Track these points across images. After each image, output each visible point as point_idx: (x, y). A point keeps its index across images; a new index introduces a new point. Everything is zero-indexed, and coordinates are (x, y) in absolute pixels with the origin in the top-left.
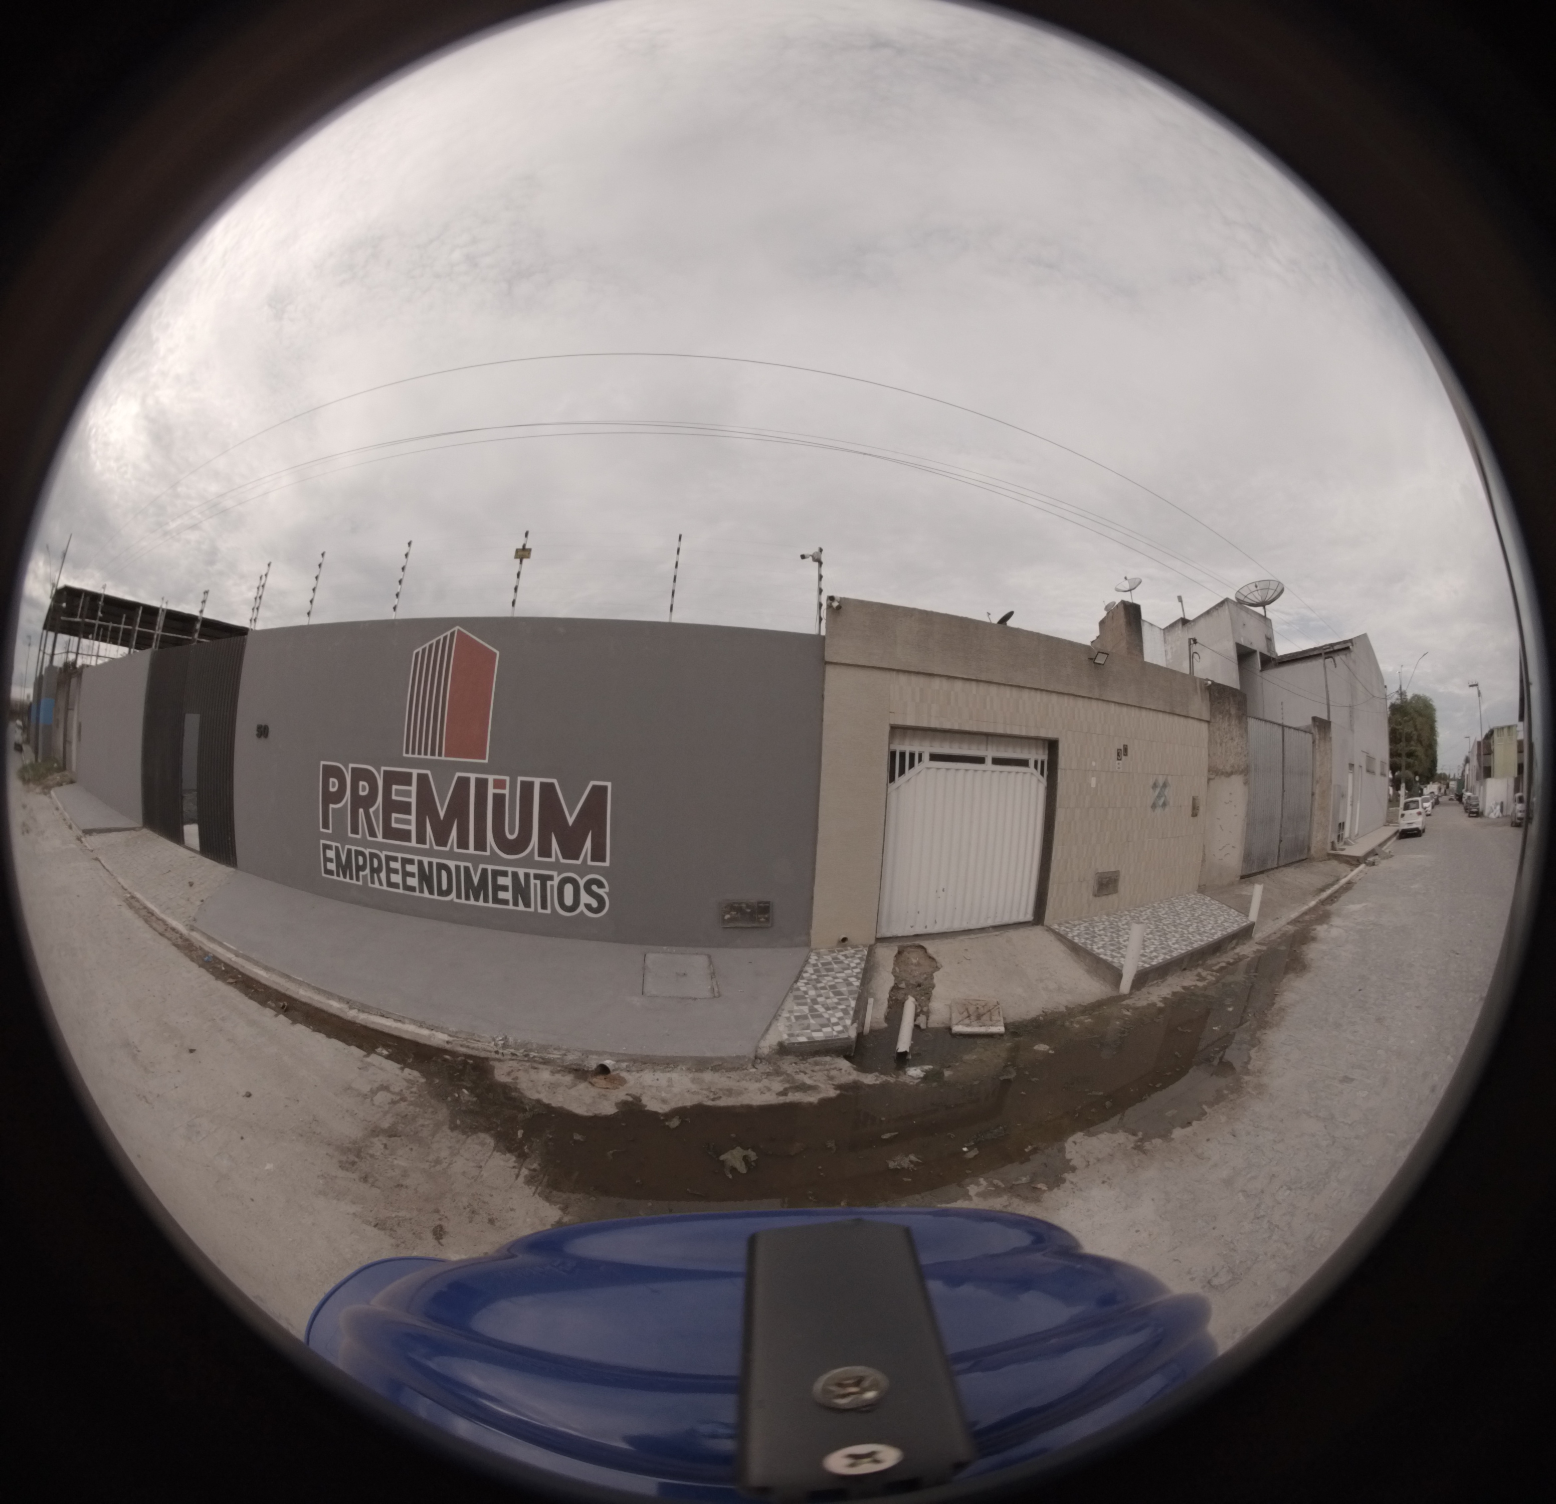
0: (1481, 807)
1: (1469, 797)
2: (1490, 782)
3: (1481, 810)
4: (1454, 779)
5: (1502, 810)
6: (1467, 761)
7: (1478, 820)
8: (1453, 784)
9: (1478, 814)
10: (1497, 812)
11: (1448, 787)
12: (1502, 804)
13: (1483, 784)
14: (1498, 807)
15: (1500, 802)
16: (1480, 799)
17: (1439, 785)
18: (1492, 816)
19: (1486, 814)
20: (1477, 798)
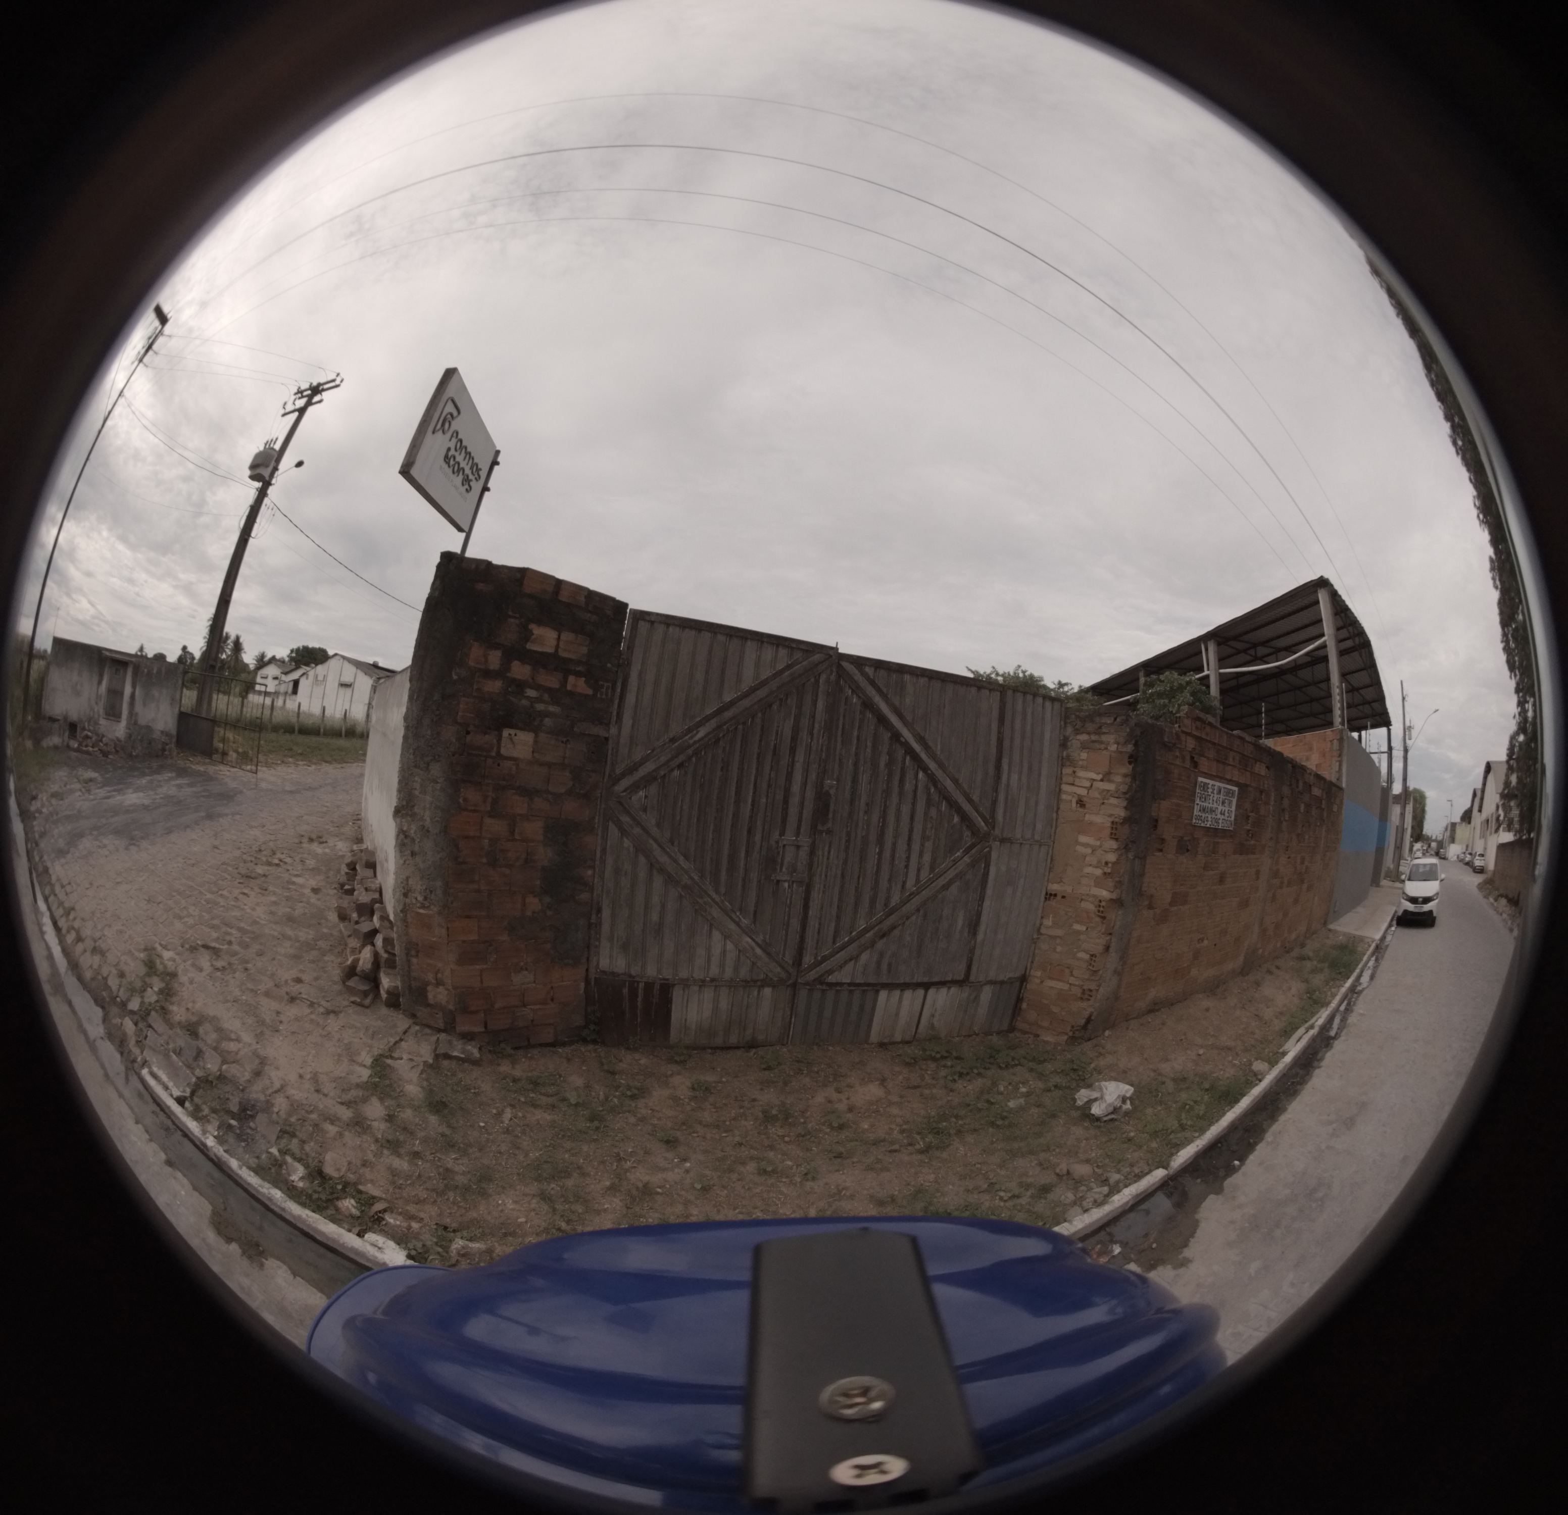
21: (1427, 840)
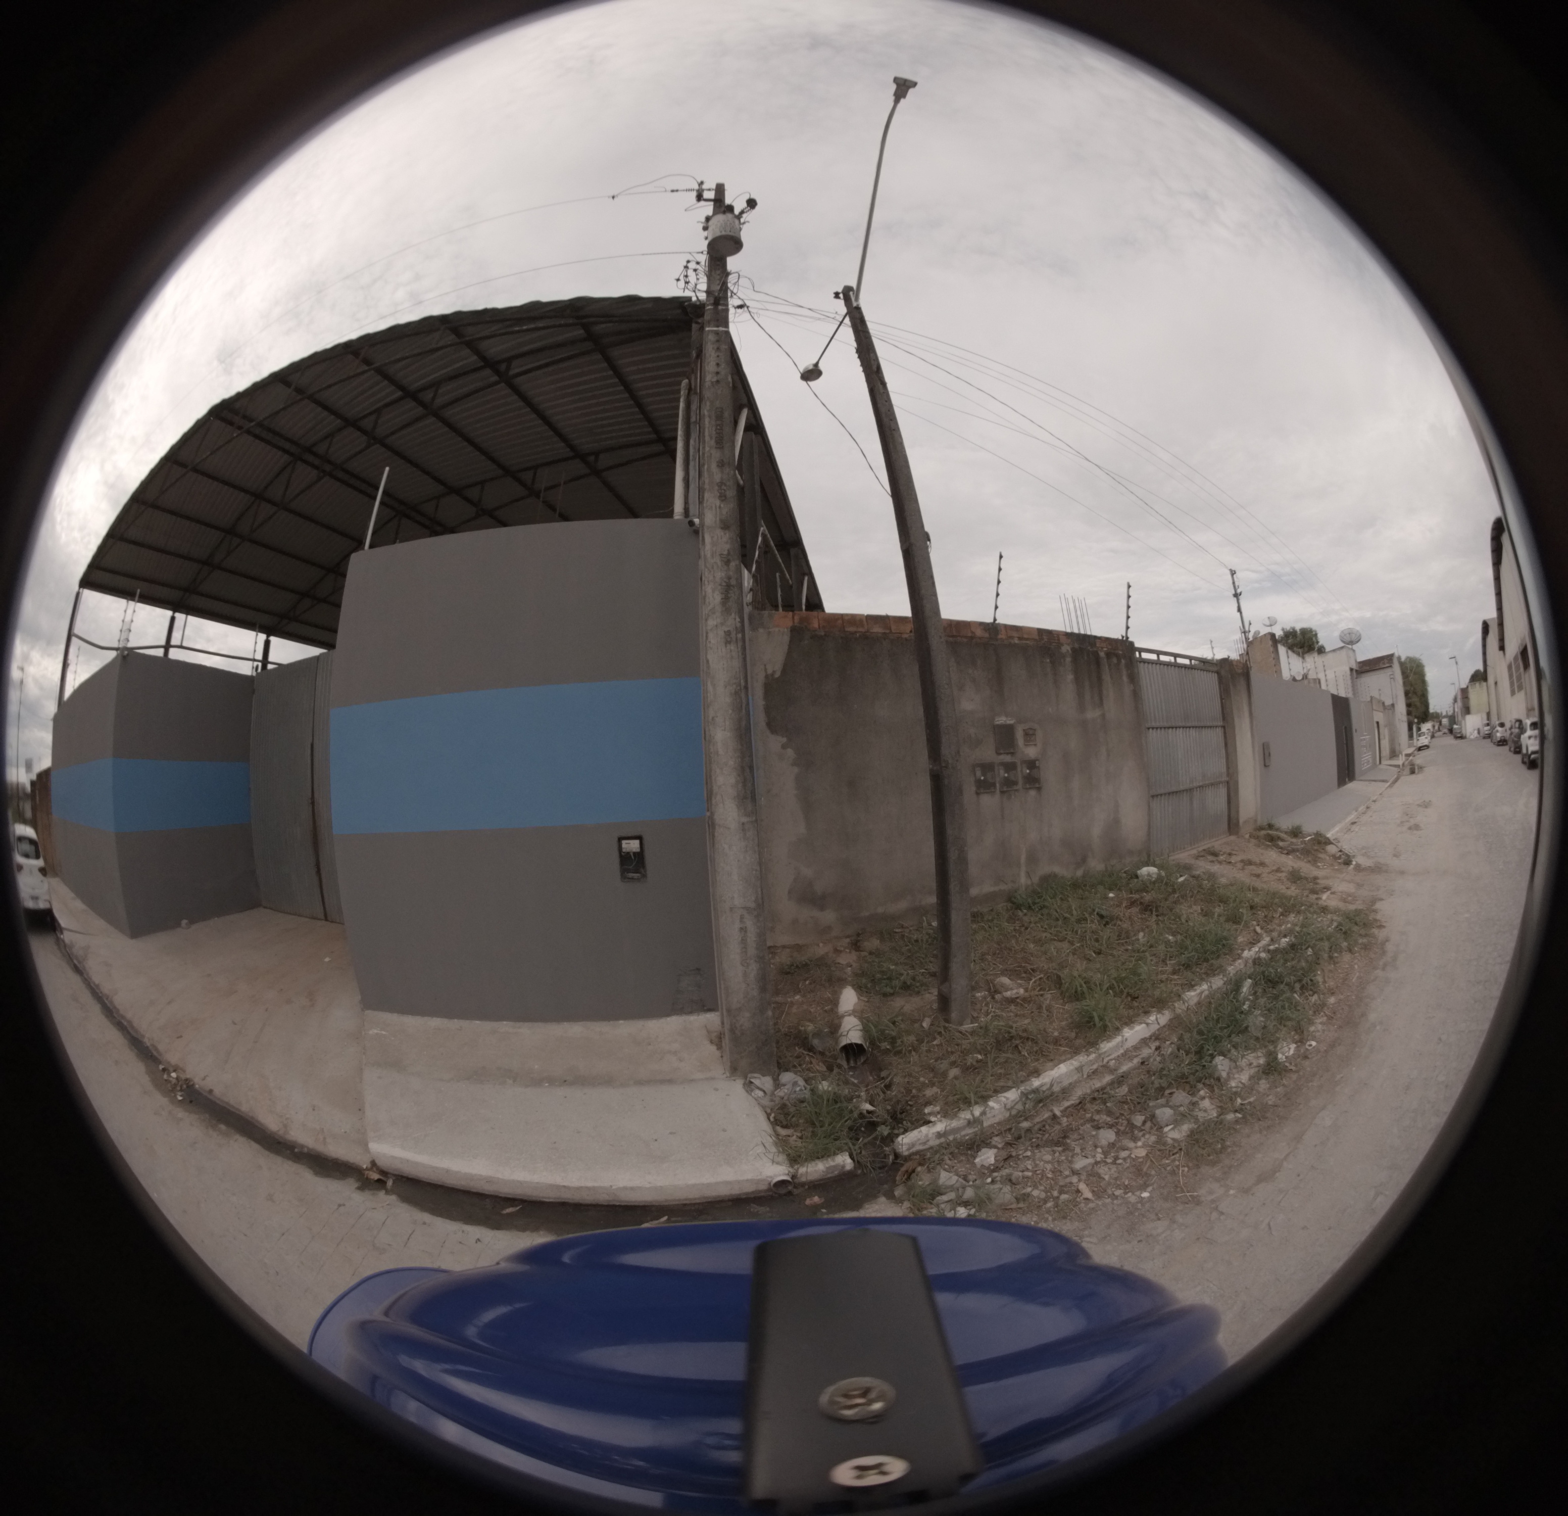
0: (1464, 732)
1: (1455, 728)
2: (1468, 717)
3: (1464, 735)
5: (1479, 733)
7: (1463, 740)
9: (1462, 737)
11: (1440, 722)
12: (1478, 730)
13: (1464, 718)
14: (1476, 732)
15: (1477, 728)
16: (1463, 729)
17: (1432, 723)
19: (1468, 736)
20: (1460, 728)
21: (1437, 717)
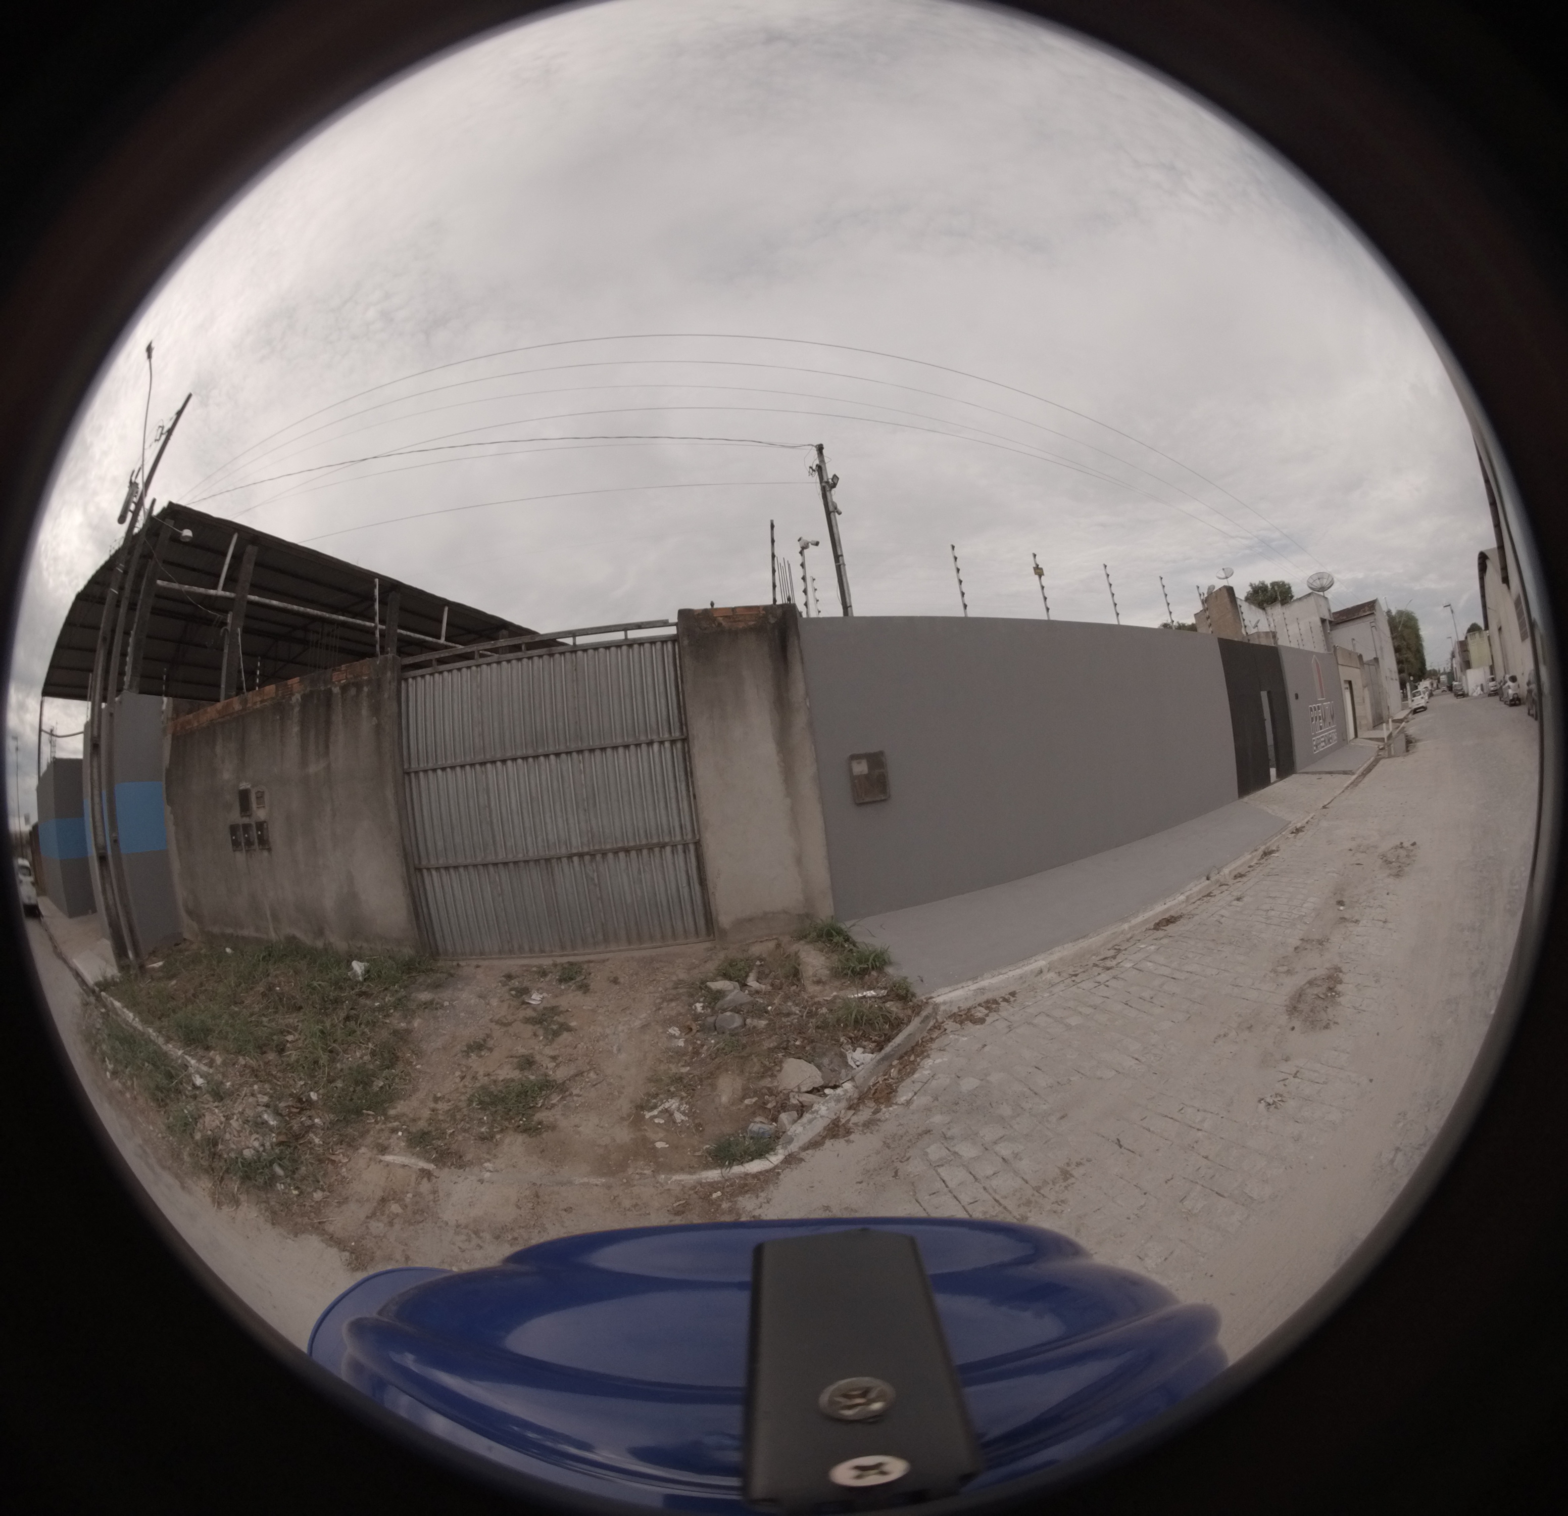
0: (1465, 689)
1: (1456, 685)
2: (1470, 673)
3: (1466, 692)
4: (1444, 673)
5: (1482, 689)
6: (1453, 656)
7: (1465, 699)
8: (1443, 678)
9: (1464, 695)
10: (1479, 691)
11: (1439, 680)
12: (1482, 686)
13: (1465, 674)
14: (1479, 688)
15: (1479, 684)
16: (1464, 685)
17: (1430, 681)
18: (1475, 694)
19: (1470, 694)
20: (1461, 685)
